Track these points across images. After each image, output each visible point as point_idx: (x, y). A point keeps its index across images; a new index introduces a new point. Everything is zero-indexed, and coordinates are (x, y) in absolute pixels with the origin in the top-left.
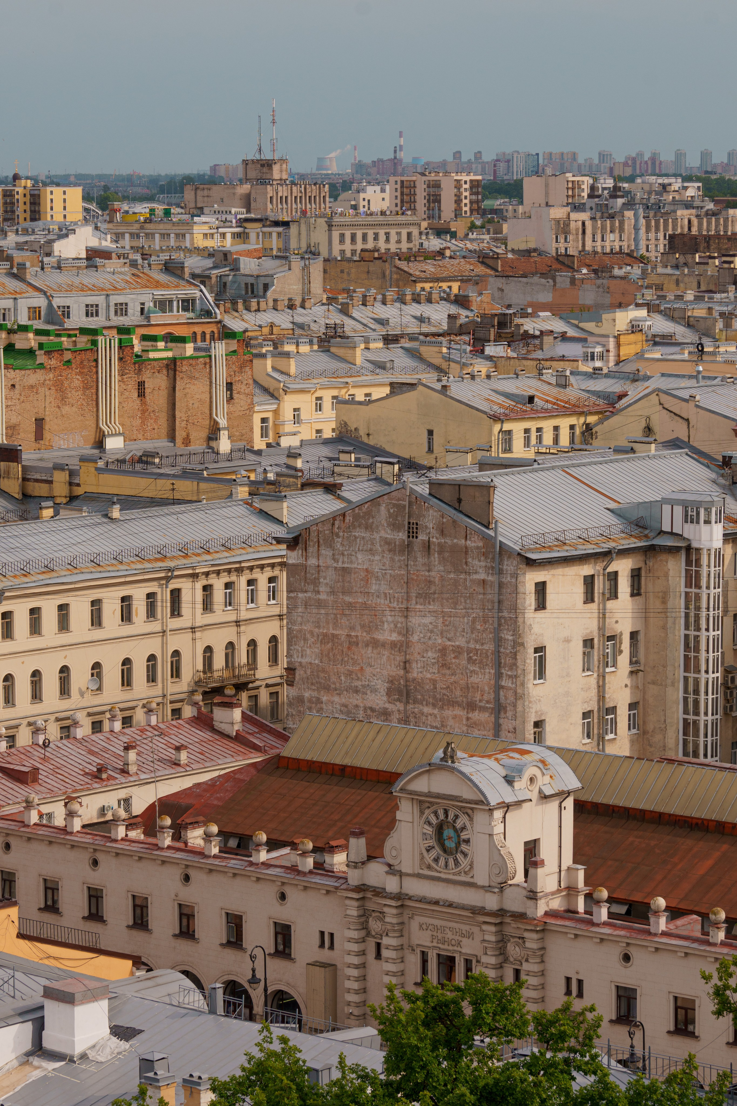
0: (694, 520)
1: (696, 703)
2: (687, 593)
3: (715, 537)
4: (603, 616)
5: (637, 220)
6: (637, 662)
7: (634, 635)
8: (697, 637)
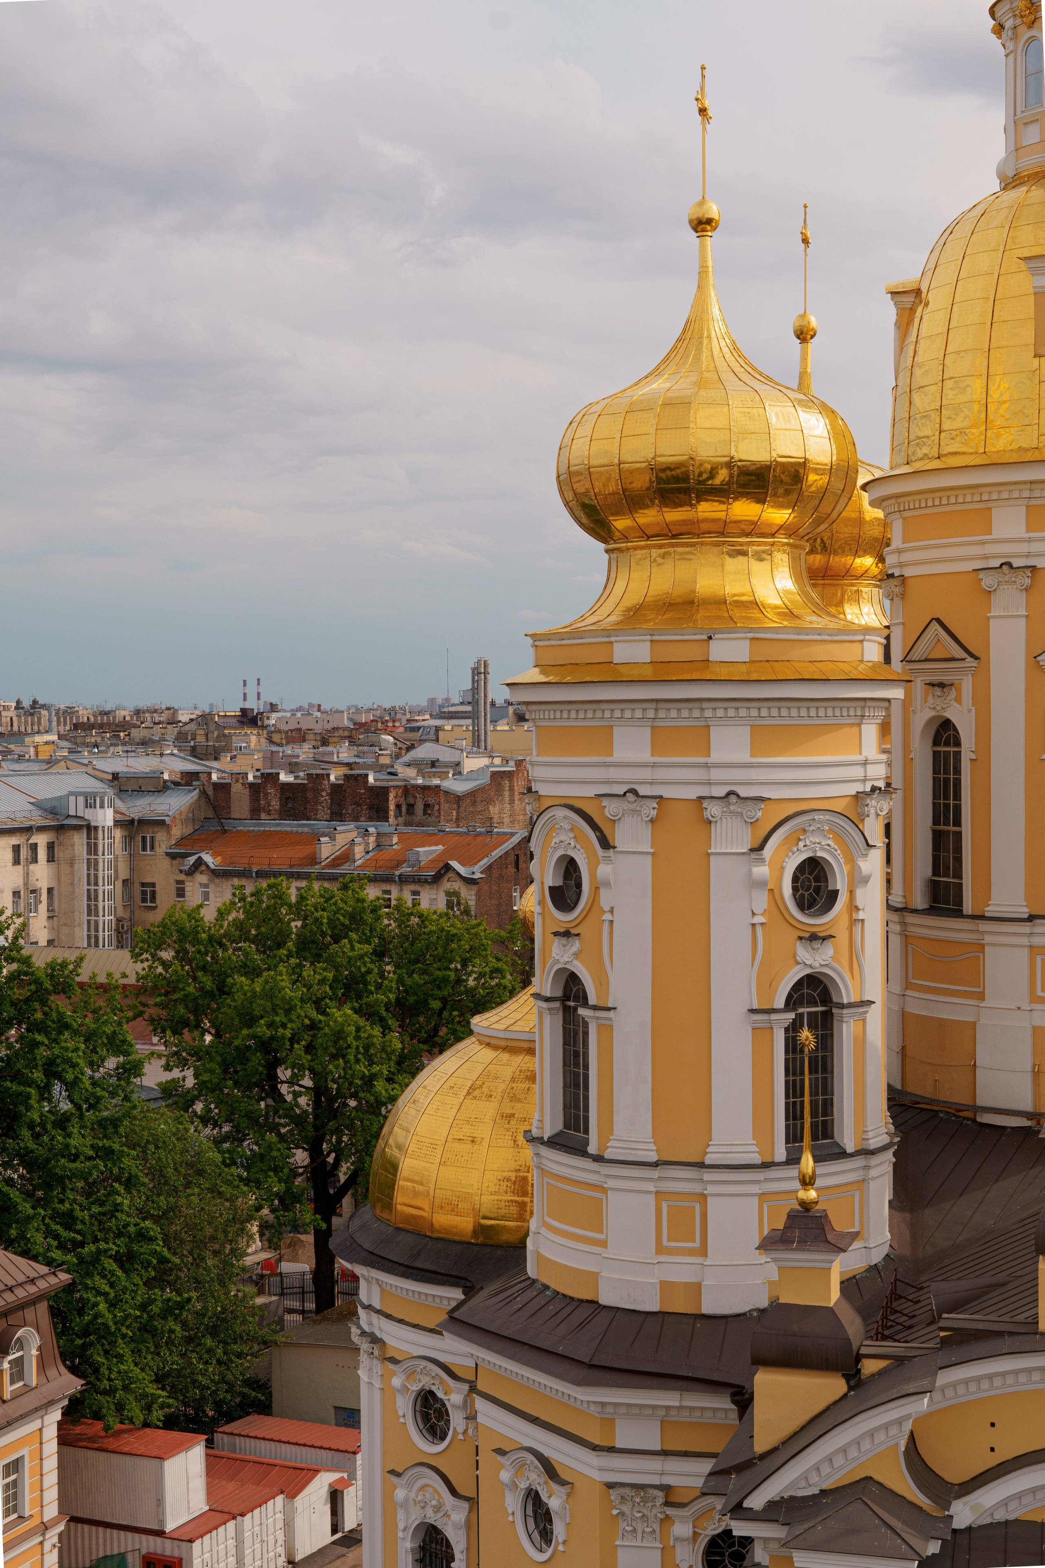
0: (93, 806)
1: (97, 937)
2: (88, 859)
3: (107, 818)
4: (27, 875)
5: (50, 715)
6: (52, 910)
7: (50, 891)
8: (96, 891)
